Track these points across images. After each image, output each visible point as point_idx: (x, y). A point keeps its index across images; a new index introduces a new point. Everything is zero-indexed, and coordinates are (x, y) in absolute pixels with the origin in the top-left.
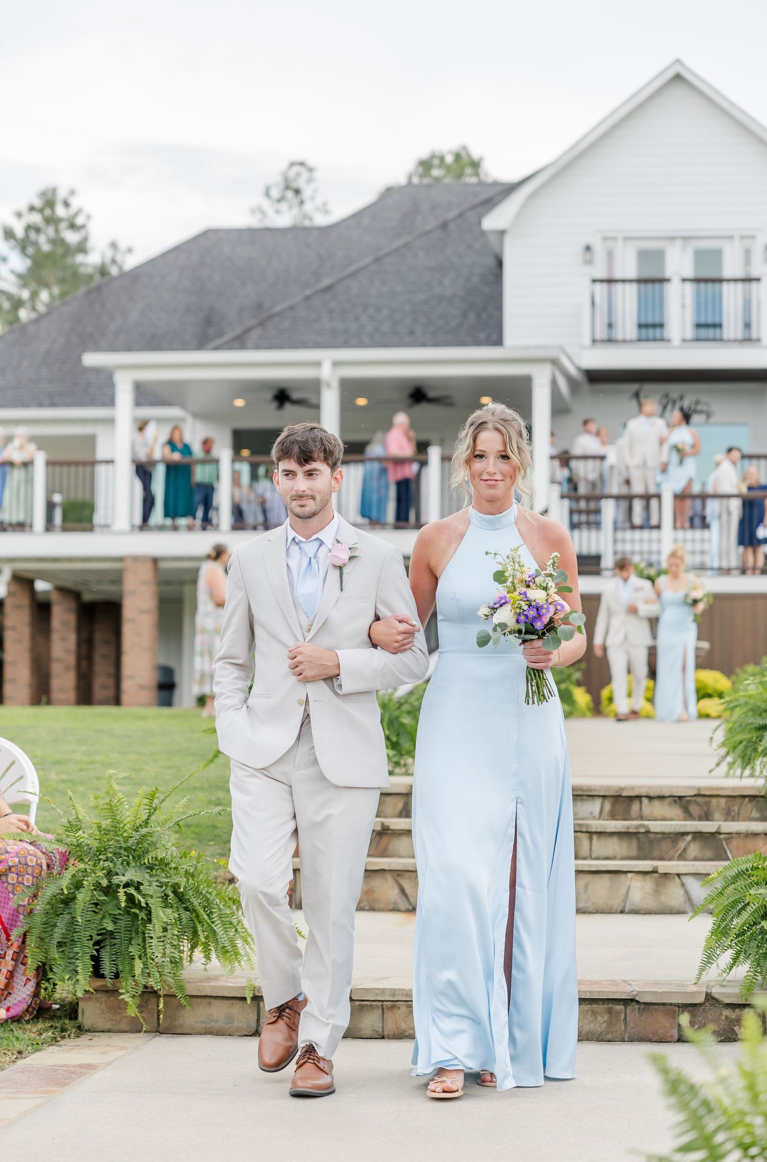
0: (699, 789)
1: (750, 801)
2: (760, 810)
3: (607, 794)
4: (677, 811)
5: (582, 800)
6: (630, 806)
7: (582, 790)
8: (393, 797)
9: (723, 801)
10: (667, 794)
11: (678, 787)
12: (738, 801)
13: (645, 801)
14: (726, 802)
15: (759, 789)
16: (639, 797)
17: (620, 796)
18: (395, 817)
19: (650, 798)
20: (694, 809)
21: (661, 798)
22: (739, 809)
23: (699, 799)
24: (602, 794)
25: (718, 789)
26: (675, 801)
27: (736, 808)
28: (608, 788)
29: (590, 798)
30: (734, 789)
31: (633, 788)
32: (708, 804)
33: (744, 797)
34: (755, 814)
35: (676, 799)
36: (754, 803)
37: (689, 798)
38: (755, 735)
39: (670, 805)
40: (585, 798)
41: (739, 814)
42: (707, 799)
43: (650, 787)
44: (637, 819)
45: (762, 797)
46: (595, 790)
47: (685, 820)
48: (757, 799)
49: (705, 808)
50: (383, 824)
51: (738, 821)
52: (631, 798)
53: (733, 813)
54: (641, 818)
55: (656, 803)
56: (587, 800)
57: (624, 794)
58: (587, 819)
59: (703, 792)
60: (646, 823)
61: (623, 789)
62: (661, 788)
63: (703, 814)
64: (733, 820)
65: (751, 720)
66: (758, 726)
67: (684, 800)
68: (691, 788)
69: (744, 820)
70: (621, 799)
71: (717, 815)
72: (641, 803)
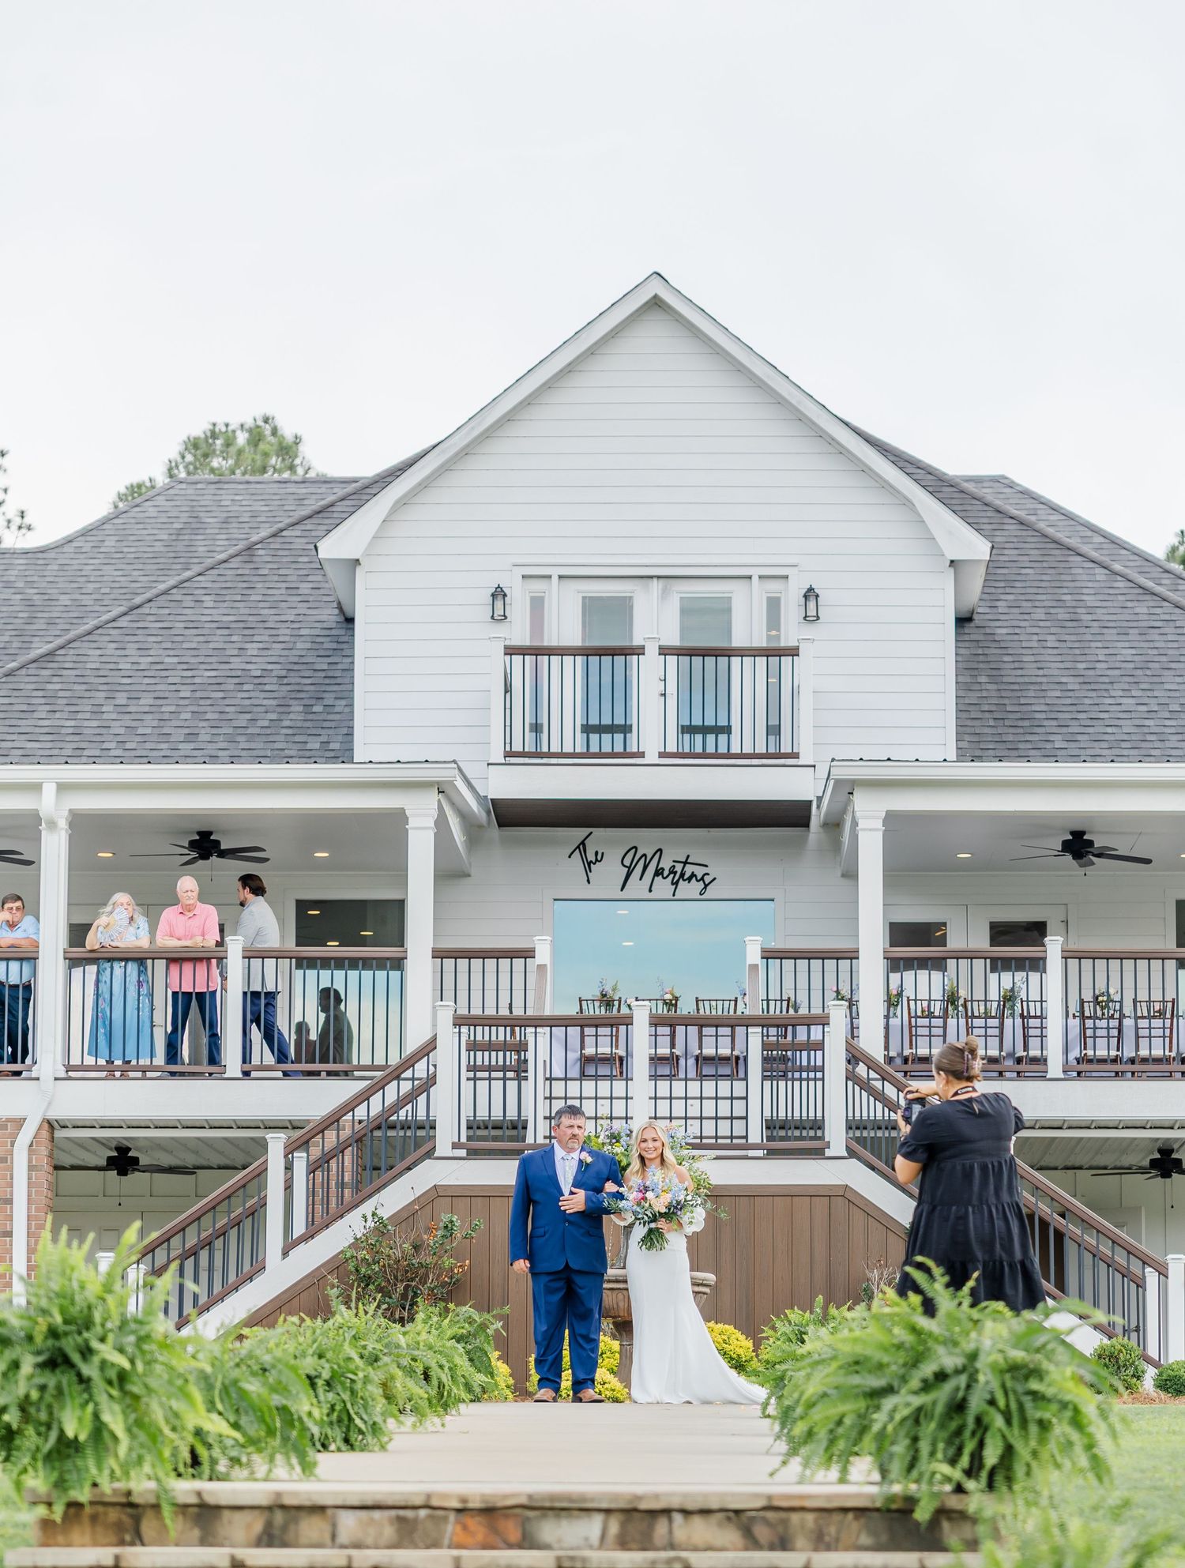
0: (770, 1498)
1: (856, 1518)
2: (873, 1533)
3: (613, 1506)
4: (732, 1536)
5: (571, 1516)
6: (651, 1528)
7: (571, 1500)
8: (246, 1513)
9: (810, 1517)
10: (715, 1506)
11: (733, 1495)
12: (837, 1517)
13: (678, 1518)
14: (816, 1521)
15: (872, 1497)
16: (667, 1512)
17: (635, 1510)
18: (249, 1546)
19: (686, 1513)
20: (762, 1532)
21: (705, 1512)
22: (838, 1532)
23: (770, 1515)
24: (604, 1505)
25: (801, 1497)
26: (729, 1519)
27: (832, 1530)
28: (616, 1497)
29: (583, 1514)
30: (829, 1497)
31: (657, 1496)
32: (785, 1522)
33: (845, 1510)
34: (865, 1539)
35: (732, 1515)
36: (863, 1521)
37: (753, 1514)
38: (861, 1404)
39: (720, 1525)
40: (576, 1513)
41: (837, 1540)
42: (783, 1515)
43: (685, 1495)
44: (664, 1549)
45: (877, 1510)
46: (592, 1500)
47: (746, 1549)
48: (868, 1514)
49: (780, 1529)
50: (233, 1558)
51: (836, 1550)
52: (653, 1514)
53: (827, 1539)
54: (672, 1546)
55: (697, 1521)
56: (578, 1517)
57: (643, 1506)
58: (578, 1548)
59: (776, 1503)
60: (684, 1554)
61: (639, 1498)
62: (705, 1495)
63: (776, 1541)
64: (828, 1548)
65: (856, 1380)
66: (867, 1390)
67: (744, 1517)
68: (756, 1496)
69: (847, 1549)
70: (636, 1515)
71: (800, 1542)
72: (670, 1521)
